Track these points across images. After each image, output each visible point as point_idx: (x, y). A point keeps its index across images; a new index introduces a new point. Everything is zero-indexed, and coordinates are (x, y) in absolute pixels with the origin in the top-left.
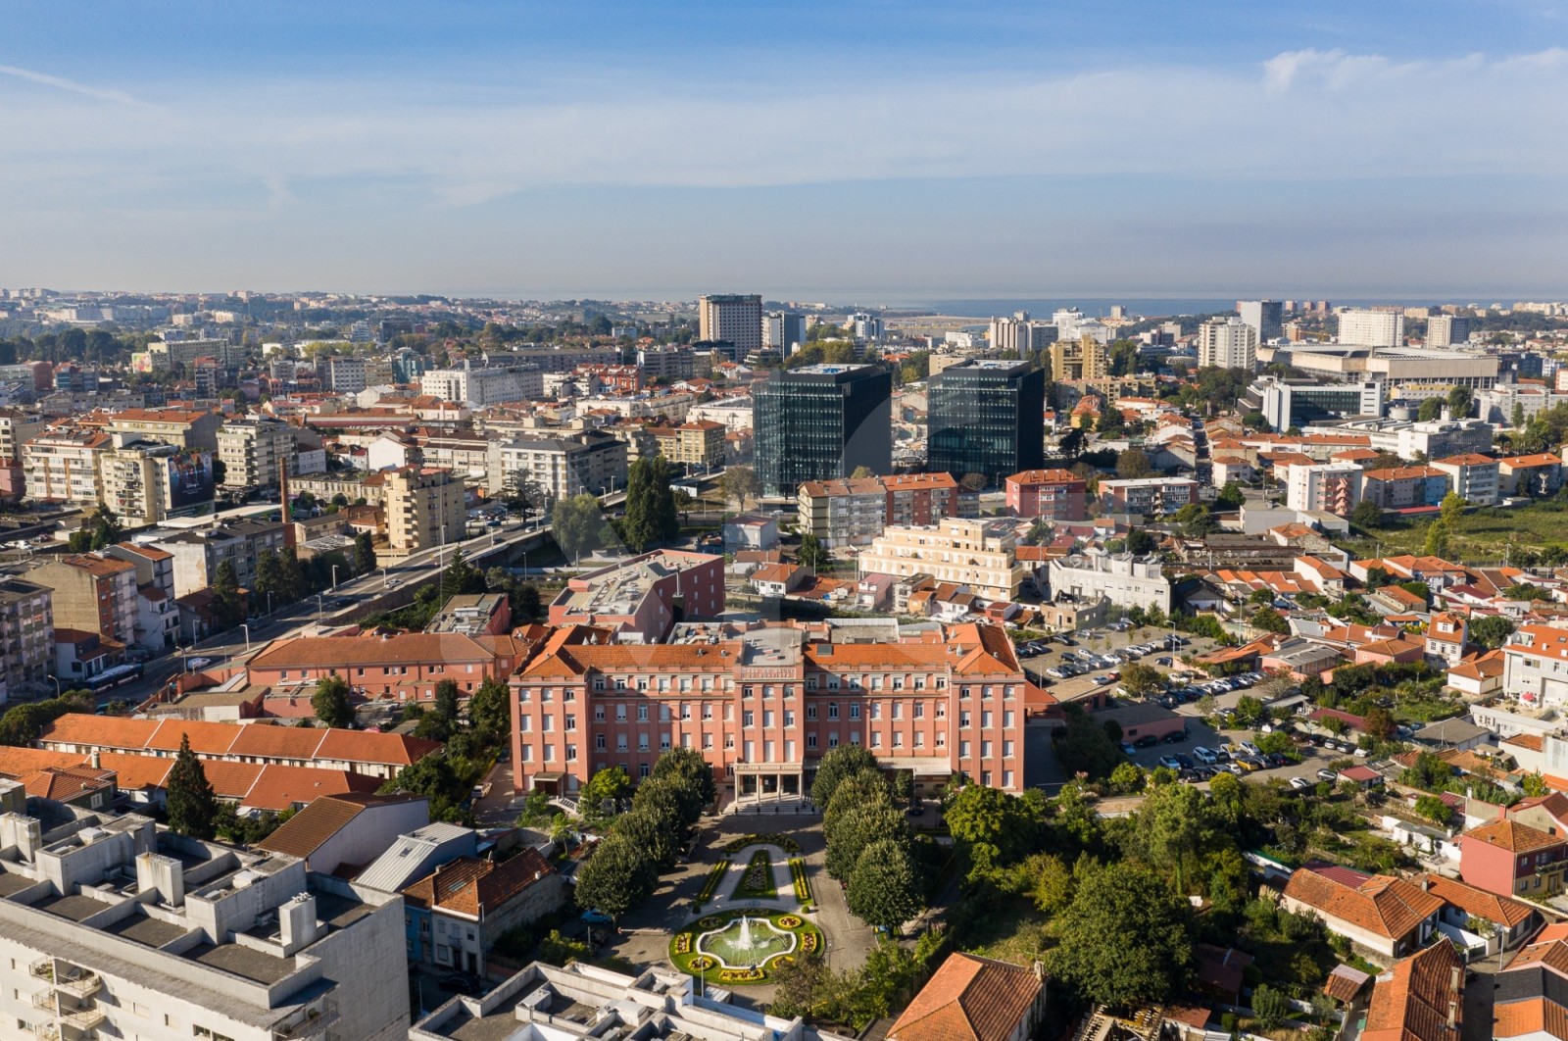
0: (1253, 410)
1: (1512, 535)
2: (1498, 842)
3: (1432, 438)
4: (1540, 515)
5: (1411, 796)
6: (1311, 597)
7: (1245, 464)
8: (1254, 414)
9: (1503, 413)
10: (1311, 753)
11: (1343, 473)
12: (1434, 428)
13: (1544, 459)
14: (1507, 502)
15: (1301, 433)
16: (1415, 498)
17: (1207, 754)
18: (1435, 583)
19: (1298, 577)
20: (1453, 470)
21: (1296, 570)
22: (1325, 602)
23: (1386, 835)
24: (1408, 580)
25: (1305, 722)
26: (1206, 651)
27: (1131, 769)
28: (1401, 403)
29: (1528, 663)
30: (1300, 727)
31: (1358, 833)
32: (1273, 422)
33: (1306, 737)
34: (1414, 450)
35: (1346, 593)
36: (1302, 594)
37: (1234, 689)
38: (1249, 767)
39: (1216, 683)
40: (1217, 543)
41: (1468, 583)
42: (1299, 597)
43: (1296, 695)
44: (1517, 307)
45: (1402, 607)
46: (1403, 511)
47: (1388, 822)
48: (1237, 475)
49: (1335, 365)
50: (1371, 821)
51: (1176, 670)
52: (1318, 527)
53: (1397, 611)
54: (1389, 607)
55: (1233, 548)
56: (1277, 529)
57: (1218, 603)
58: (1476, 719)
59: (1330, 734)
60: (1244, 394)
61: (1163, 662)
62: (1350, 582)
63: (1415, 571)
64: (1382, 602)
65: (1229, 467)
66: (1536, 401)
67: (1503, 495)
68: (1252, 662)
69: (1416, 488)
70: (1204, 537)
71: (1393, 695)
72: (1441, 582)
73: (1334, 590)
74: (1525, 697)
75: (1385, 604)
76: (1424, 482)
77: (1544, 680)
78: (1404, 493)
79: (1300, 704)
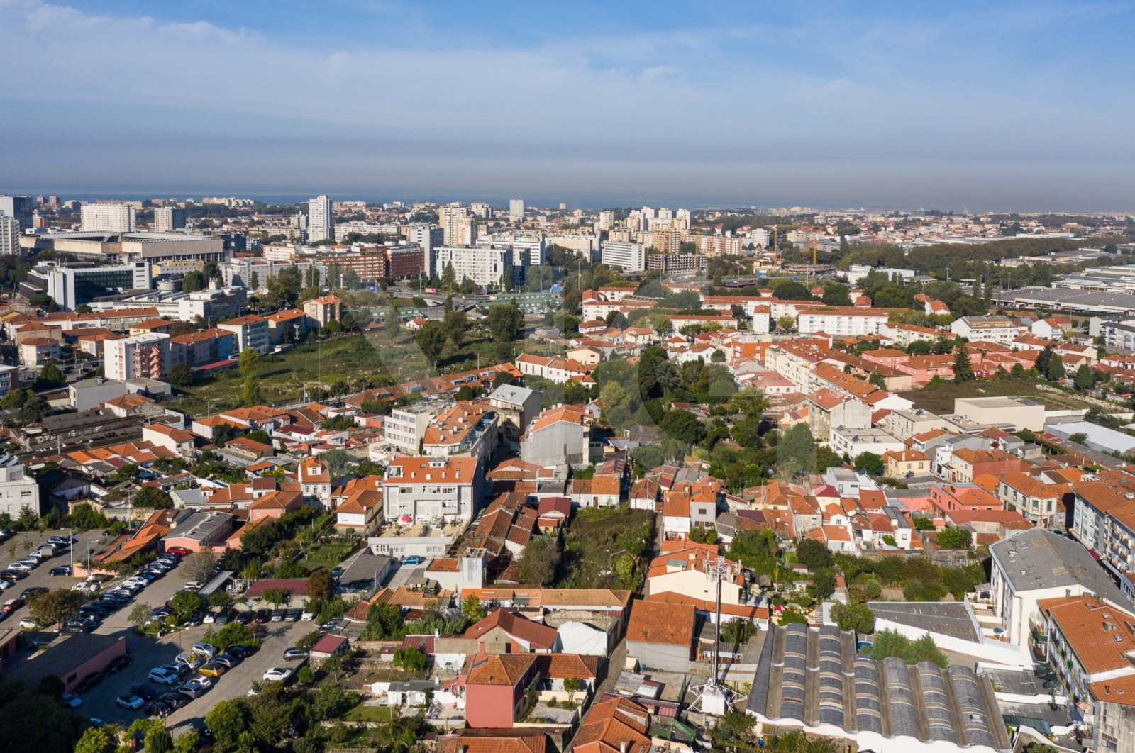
0: (38, 292)
1: (294, 375)
2: (496, 681)
3: (207, 306)
4: (303, 356)
5: (382, 651)
6: (168, 462)
7: (54, 343)
8: (40, 296)
9: (243, 279)
10: (264, 633)
11: (153, 343)
12: (206, 296)
13: (295, 313)
14: (278, 349)
15: (90, 309)
16: (211, 355)
17: (166, 675)
18: (268, 427)
19: (148, 444)
20: (237, 330)
21: (145, 439)
22: (184, 465)
23: (380, 701)
24: (247, 431)
25: (244, 600)
26: (101, 548)
27: (99, 733)
28: (165, 277)
29: (403, 491)
30: (241, 607)
31: (355, 711)
32: (60, 301)
33: (248, 617)
34: (193, 315)
35: (200, 452)
36: (160, 461)
37: (150, 582)
38: (215, 672)
39: (130, 582)
40: (57, 426)
41: (291, 423)
42: (157, 464)
43: (220, 572)
44: (206, 200)
45: (254, 456)
46: (207, 367)
47: (379, 688)
48: (47, 354)
49: (95, 249)
50: (360, 692)
51: (81, 579)
52: (146, 393)
53: (251, 460)
54: (242, 457)
55: (76, 428)
56: (113, 402)
57: (85, 488)
58: (374, 549)
59: (272, 606)
60: (26, 278)
61: (58, 572)
62: (199, 441)
63: (251, 422)
64: (234, 454)
65: (39, 349)
66: (265, 270)
67: (273, 344)
68: (155, 547)
69: (211, 347)
70: (39, 421)
71: (296, 545)
72: (271, 426)
73: (186, 451)
74: (404, 519)
75: (238, 455)
76: (217, 341)
77: (415, 502)
78: (203, 353)
79: (228, 582)
